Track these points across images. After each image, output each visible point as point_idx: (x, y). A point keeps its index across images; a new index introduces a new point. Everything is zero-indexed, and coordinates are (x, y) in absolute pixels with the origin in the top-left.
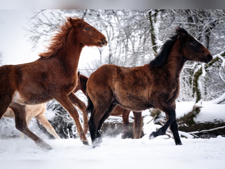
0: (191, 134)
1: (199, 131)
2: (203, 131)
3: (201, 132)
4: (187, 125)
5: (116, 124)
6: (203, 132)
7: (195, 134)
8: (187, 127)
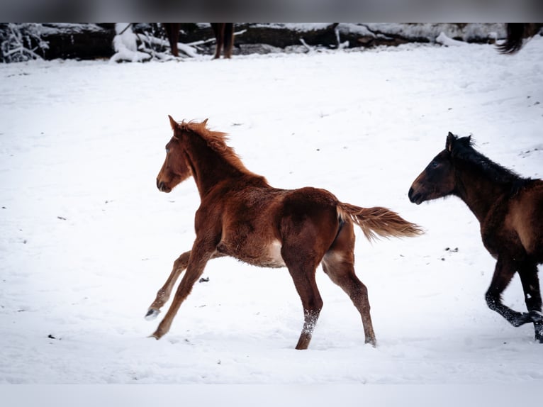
0: (193, 46)
1: (204, 40)
2: (210, 40)
3: (207, 41)
4: (185, 31)
5: (72, 37)
6: (211, 42)
7: (198, 45)
8: (184, 35)
